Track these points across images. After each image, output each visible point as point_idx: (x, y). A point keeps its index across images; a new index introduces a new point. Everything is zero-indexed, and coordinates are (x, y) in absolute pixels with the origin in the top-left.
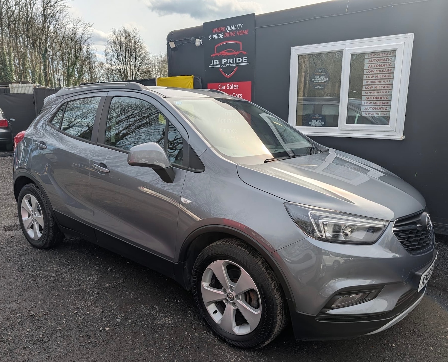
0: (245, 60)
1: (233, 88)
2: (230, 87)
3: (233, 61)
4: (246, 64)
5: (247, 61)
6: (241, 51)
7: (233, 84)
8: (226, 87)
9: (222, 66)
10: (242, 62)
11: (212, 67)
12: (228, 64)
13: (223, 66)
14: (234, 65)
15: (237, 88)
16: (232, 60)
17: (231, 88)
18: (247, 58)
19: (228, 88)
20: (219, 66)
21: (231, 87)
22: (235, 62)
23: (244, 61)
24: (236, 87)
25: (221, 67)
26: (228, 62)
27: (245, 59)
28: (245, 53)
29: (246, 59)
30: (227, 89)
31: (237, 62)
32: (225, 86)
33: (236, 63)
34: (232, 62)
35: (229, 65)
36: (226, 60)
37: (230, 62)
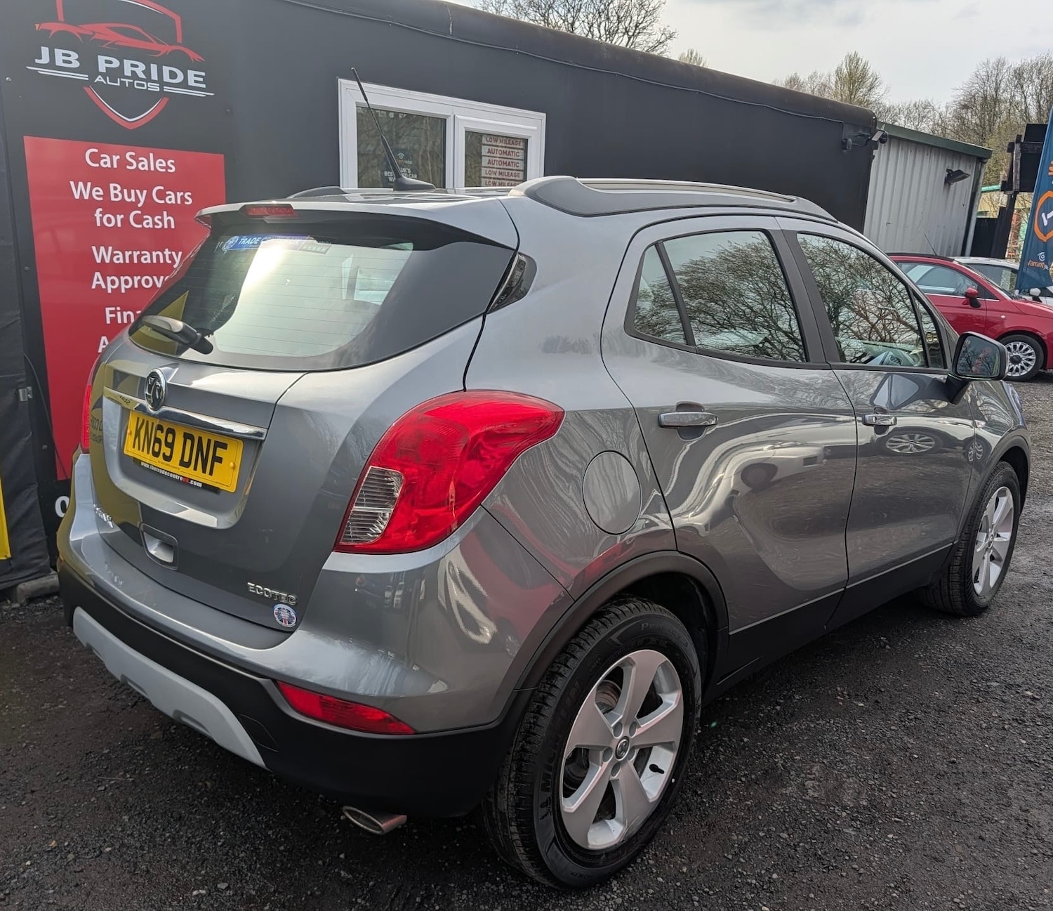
0: (196, 82)
1: (152, 169)
2: (138, 162)
3: (147, 72)
4: (202, 94)
5: (204, 86)
6: (179, 44)
7: (151, 155)
8: (123, 162)
9: (97, 80)
10: (184, 84)
11: (42, 71)
12: (127, 77)
13: (99, 79)
14: (154, 87)
15: (169, 171)
16: (142, 67)
17: (144, 165)
18: (203, 74)
19: (131, 164)
20: (85, 77)
21: (146, 163)
22: (154, 76)
23: (191, 82)
24: (164, 165)
25: (90, 83)
26: (128, 72)
27: (195, 76)
28: (194, 56)
29: (201, 79)
30: (128, 167)
31: (166, 78)
32: (116, 158)
33: (160, 81)
34: (142, 76)
35: (131, 84)
36: (116, 63)
37: (133, 72)
